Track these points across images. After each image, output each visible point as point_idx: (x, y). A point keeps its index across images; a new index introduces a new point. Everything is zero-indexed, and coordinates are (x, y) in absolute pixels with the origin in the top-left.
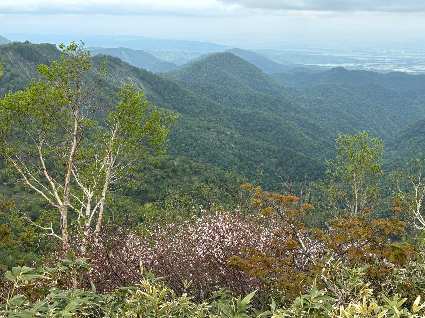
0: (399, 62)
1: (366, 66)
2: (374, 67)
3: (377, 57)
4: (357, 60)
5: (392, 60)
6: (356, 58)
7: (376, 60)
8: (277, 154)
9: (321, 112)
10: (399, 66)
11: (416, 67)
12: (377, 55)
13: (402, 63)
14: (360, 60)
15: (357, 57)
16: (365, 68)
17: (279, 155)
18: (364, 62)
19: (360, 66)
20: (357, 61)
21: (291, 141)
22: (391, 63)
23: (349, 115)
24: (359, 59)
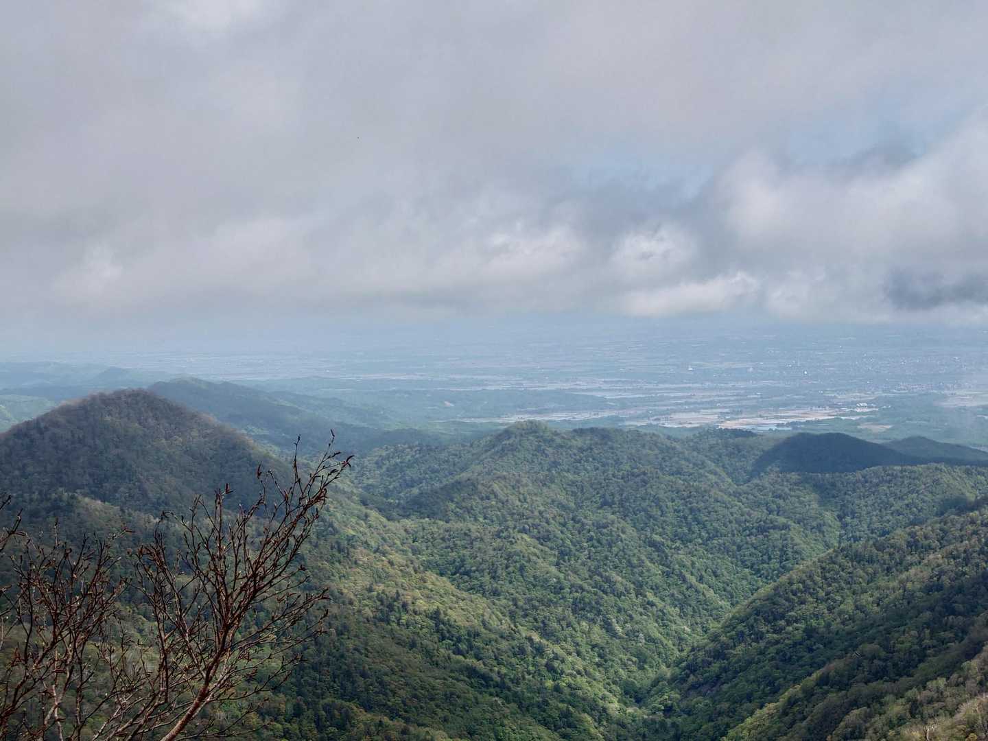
0: (737, 400)
1: (631, 419)
2: (658, 419)
3: (667, 389)
4: (603, 400)
5: (714, 393)
6: (599, 394)
7: (662, 399)
8: (289, 721)
9: (467, 573)
10: (736, 413)
11: (790, 413)
12: (664, 382)
13: (744, 403)
14: (611, 400)
15: (600, 389)
16: (627, 423)
17: (296, 726)
18: (623, 404)
19: (609, 418)
20: (601, 404)
21: (348, 675)
22: (712, 405)
23: (562, 576)
24: (608, 396)
